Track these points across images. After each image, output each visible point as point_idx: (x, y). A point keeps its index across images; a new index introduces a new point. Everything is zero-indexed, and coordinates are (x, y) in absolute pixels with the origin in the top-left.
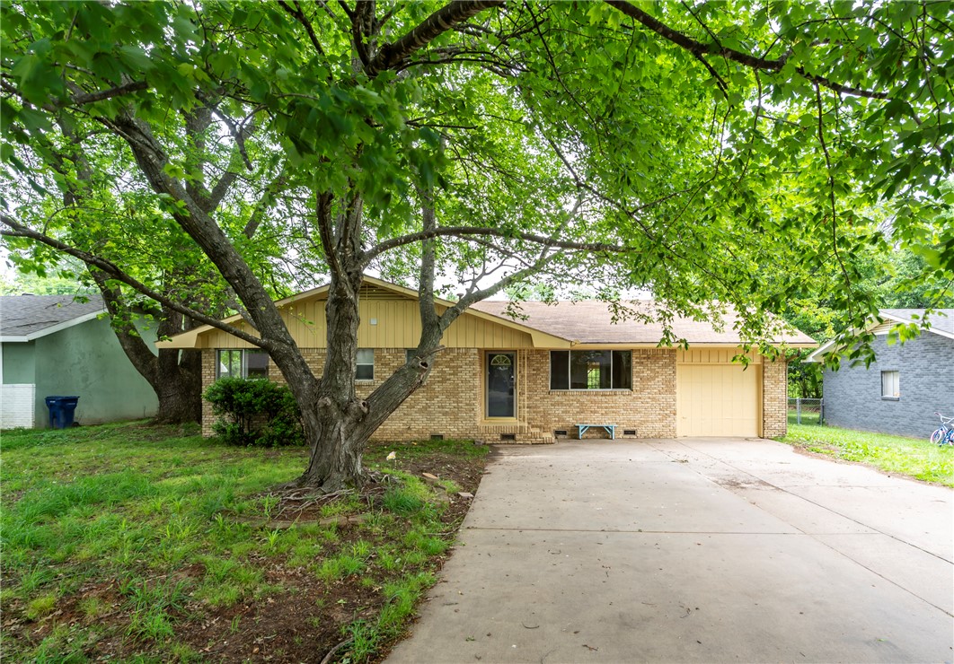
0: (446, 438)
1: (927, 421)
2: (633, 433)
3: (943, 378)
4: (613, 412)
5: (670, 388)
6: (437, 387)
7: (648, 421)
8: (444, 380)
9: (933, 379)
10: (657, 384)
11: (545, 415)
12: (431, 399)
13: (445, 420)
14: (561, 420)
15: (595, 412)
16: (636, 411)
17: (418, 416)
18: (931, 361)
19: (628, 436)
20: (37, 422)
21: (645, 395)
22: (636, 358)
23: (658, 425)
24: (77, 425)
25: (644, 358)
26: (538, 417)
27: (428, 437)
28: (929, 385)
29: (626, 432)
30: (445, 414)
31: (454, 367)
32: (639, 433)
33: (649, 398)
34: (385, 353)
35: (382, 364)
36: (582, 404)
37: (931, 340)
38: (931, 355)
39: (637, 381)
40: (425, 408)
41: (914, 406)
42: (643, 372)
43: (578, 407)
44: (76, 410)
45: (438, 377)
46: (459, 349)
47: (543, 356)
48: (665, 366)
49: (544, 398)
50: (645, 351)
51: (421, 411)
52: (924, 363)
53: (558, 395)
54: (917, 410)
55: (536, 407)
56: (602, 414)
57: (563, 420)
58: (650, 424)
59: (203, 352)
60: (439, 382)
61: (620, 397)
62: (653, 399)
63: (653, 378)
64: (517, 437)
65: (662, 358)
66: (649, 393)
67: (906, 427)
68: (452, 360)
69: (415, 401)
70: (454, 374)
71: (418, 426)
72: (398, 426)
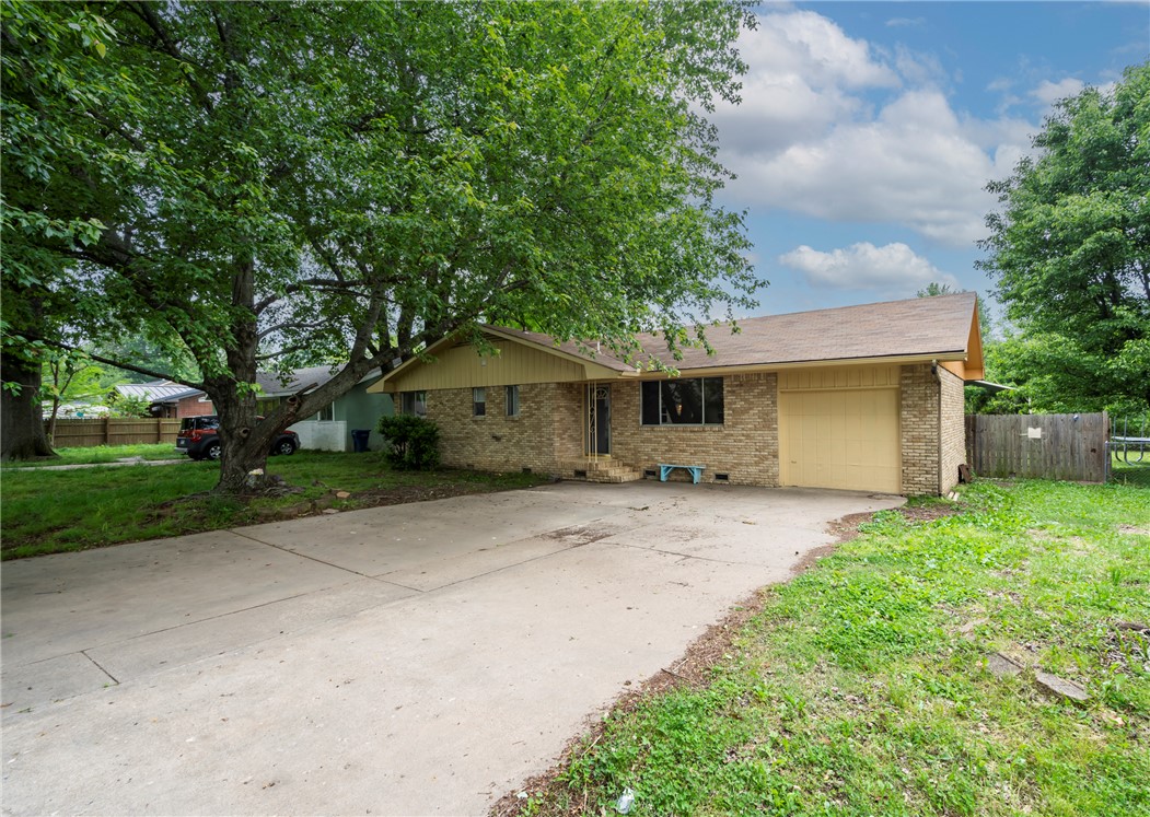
0: (533, 471)
2: (725, 477)
4: (703, 452)
5: (769, 423)
6: (526, 422)
7: (741, 464)
8: (532, 415)
10: (752, 417)
11: (636, 452)
12: (522, 433)
13: (532, 454)
14: (650, 459)
15: (684, 451)
16: (728, 451)
17: (514, 450)
19: (719, 482)
20: (348, 447)
21: (737, 431)
22: (728, 386)
23: (753, 469)
24: (369, 450)
25: (737, 386)
26: (629, 455)
27: (521, 470)
29: (719, 477)
30: (532, 448)
32: (731, 478)
33: (743, 435)
34: (492, 391)
35: (491, 401)
36: (670, 440)
39: (729, 415)
40: (518, 442)
42: (735, 403)
43: (666, 445)
44: (369, 440)
47: (633, 388)
48: (761, 395)
49: (635, 434)
50: (737, 376)
51: (516, 445)
53: (647, 432)
55: (627, 444)
56: (691, 454)
57: (653, 460)
58: (744, 468)
60: (527, 416)
62: (748, 436)
63: (746, 411)
64: (588, 474)
65: (758, 385)
66: (743, 429)
68: (536, 396)
69: (512, 435)
70: (538, 409)
71: (514, 459)
72: (500, 458)
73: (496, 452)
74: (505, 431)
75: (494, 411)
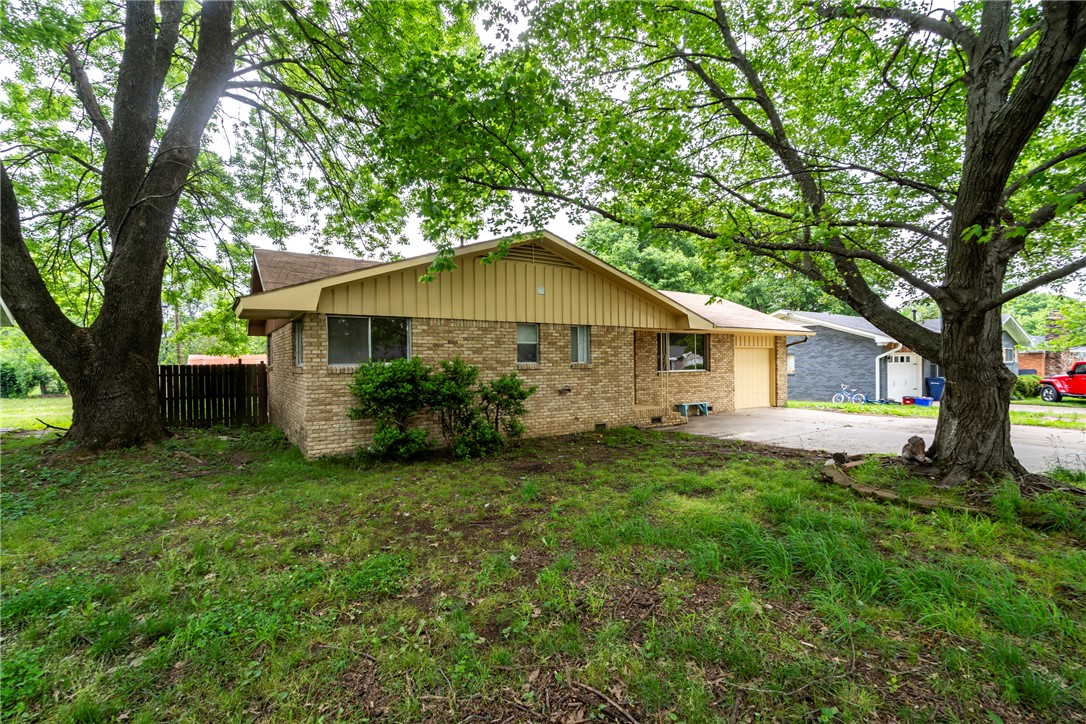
0: (609, 426)
1: (822, 388)
2: (710, 408)
3: (836, 359)
4: (699, 391)
5: (731, 367)
6: (601, 370)
7: (719, 398)
8: (607, 362)
9: (826, 359)
10: (723, 364)
12: (595, 383)
13: (607, 406)
15: (688, 391)
16: (712, 389)
17: (584, 404)
18: (824, 347)
19: (709, 412)
21: (717, 374)
22: (712, 342)
23: (725, 401)
25: (716, 342)
27: (592, 427)
28: (823, 364)
30: (608, 400)
31: (615, 347)
32: (714, 409)
33: (719, 377)
34: (552, 330)
35: (549, 343)
36: (680, 384)
37: (825, 332)
38: (825, 343)
39: (712, 363)
40: (590, 394)
41: (809, 379)
42: (715, 355)
43: (677, 388)
45: (602, 358)
46: (619, 327)
47: (653, 338)
48: (728, 349)
49: (652, 380)
50: (717, 335)
51: (587, 398)
52: (819, 348)
54: (812, 381)
55: (649, 389)
56: (692, 393)
57: (668, 401)
58: (720, 400)
59: (307, 319)
60: (602, 364)
61: (704, 377)
62: (722, 378)
63: (721, 360)
64: (663, 420)
65: (727, 342)
66: (719, 373)
67: (800, 394)
68: (613, 340)
69: (581, 386)
70: (615, 355)
71: (583, 415)
72: (565, 417)
73: (559, 409)
74: (572, 382)
75: (556, 356)
